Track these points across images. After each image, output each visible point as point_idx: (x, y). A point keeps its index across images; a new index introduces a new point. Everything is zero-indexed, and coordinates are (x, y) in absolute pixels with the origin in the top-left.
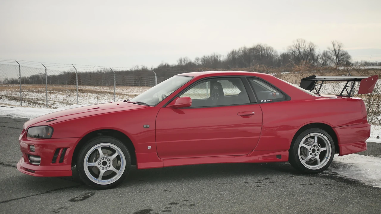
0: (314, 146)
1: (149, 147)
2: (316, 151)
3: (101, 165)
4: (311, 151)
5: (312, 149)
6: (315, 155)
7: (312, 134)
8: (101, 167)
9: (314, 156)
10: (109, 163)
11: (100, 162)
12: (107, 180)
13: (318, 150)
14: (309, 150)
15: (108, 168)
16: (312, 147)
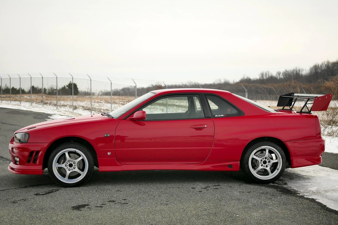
0: (266, 158)
1: (109, 154)
2: (267, 163)
3: (68, 167)
4: (262, 162)
5: (263, 160)
6: (267, 166)
7: (263, 147)
8: (67, 168)
9: (265, 167)
10: (75, 165)
11: (66, 164)
12: (73, 180)
13: (269, 162)
14: (260, 162)
15: (73, 169)
16: (263, 159)
